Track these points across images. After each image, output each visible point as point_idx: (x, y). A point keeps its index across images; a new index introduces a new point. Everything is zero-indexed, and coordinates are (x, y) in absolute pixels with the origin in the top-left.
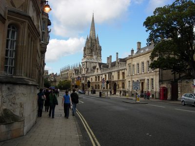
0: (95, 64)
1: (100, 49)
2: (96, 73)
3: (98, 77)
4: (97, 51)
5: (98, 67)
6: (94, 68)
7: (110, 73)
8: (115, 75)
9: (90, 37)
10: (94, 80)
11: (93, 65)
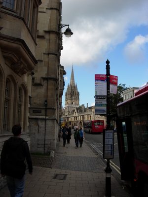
0: (74, 109)
1: (78, 94)
2: (74, 115)
3: (76, 118)
4: (76, 96)
5: (76, 111)
6: (74, 111)
7: (83, 116)
8: (86, 117)
9: (70, 85)
10: (73, 120)
11: (72, 109)
